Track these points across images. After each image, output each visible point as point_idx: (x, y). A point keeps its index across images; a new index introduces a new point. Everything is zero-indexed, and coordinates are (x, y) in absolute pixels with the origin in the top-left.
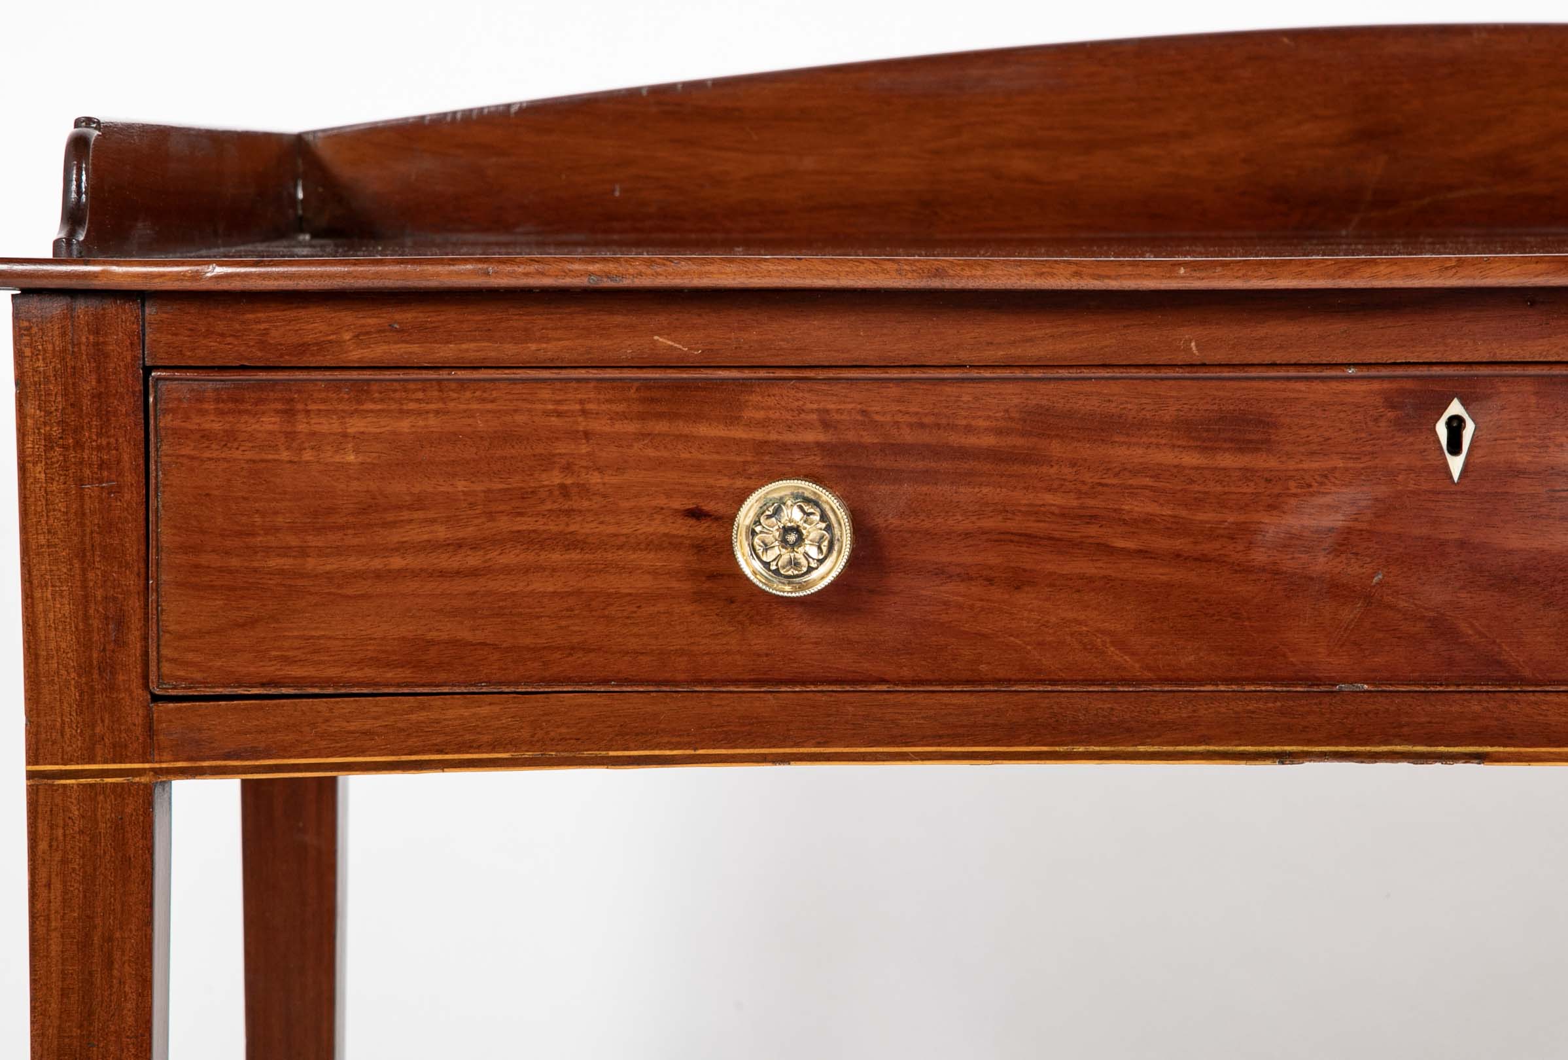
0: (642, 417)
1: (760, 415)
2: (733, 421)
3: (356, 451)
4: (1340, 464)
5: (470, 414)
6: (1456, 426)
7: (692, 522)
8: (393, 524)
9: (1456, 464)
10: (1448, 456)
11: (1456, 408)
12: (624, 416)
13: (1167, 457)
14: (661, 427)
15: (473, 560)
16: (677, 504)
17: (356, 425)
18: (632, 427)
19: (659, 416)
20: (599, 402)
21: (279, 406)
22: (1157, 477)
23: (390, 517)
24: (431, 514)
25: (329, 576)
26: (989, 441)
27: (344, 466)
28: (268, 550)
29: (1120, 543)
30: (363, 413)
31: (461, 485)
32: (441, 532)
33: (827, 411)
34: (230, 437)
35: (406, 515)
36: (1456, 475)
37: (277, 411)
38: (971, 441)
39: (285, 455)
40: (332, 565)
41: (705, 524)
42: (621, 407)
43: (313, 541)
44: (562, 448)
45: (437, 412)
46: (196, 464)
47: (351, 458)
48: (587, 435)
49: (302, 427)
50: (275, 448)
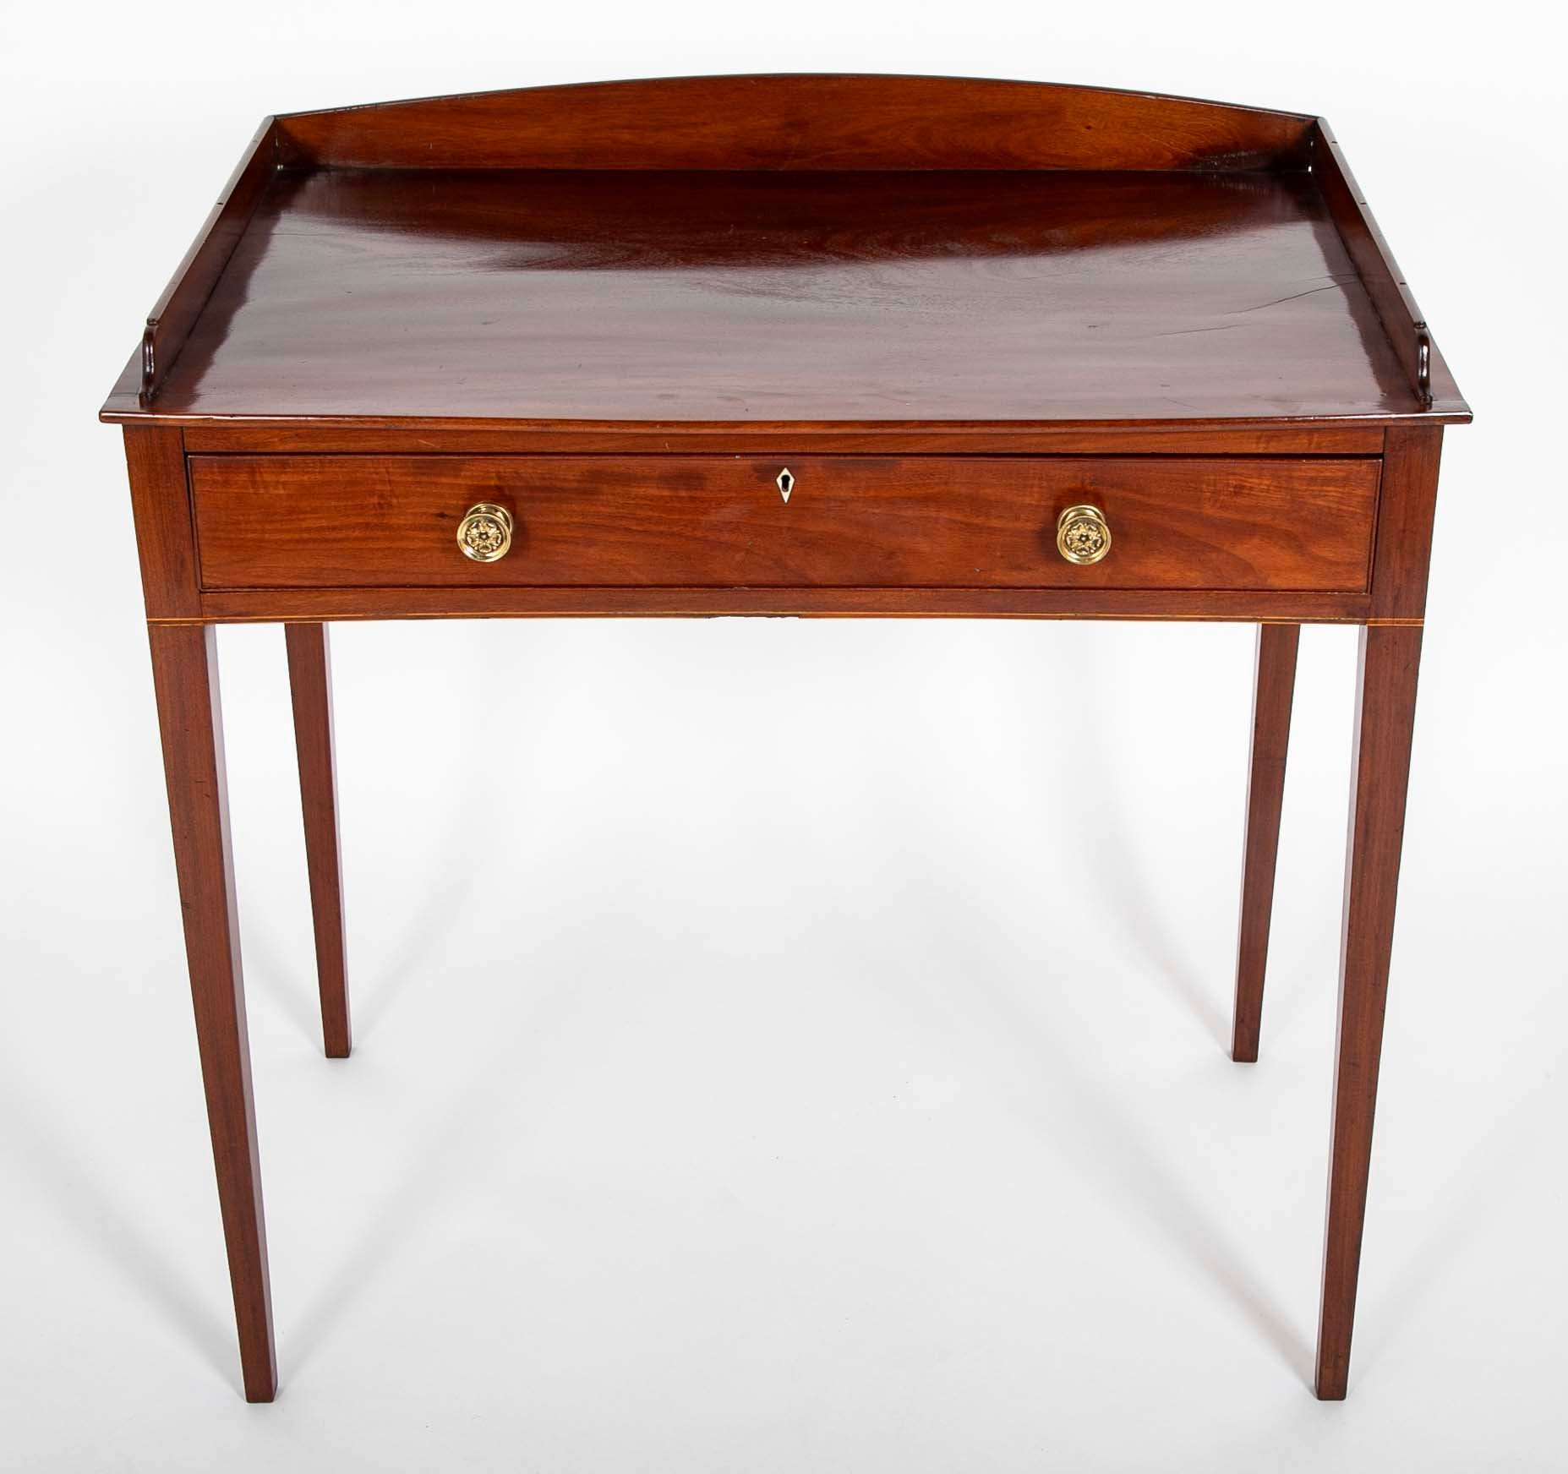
0: (414, 474)
1: (468, 474)
2: (456, 476)
3: (284, 489)
4: (735, 495)
5: (336, 473)
6: (786, 479)
7: (439, 519)
8: (303, 520)
9: (786, 496)
10: (782, 492)
11: (785, 472)
12: (406, 474)
13: (654, 492)
14: (424, 479)
15: (340, 535)
16: (433, 511)
17: (284, 478)
18: (409, 479)
19: (423, 474)
20: (393, 468)
21: (247, 470)
22: (651, 500)
23: (301, 516)
24: (320, 515)
25: (276, 542)
26: (575, 485)
27: (278, 495)
28: (246, 531)
29: (634, 528)
30: (286, 473)
31: (333, 503)
32: (324, 523)
33: (499, 472)
34: (226, 483)
35: (308, 516)
36: (786, 499)
37: (247, 472)
38: (566, 485)
39: (251, 491)
40: (277, 536)
41: (447, 519)
42: (405, 470)
43: (267, 527)
44: (379, 487)
45: (320, 472)
46: (211, 494)
47: (282, 492)
48: (390, 482)
49: (258, 479)
50: (246, 488)
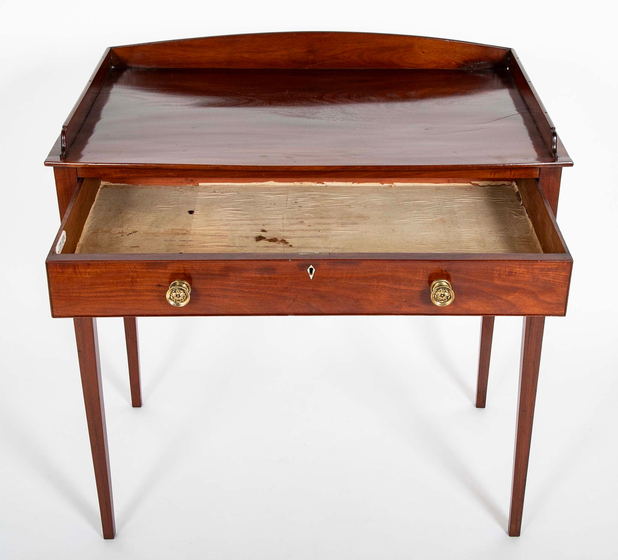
0: (147, 268)
1: (171, 268)
2: (165, 269)
3: (89, 275)
4: (289, 276)
5: (112, 268)
6: (311, 270)
7: (158, 287)
8: (98, 288)
9: (311, 276)
10: (310, 275)
11: (311, 267)
12: (143, 268)
13: (254, 275)
14: (152, 270)
15: (115, 294)
16: (155, 284)
17: (88, 270)
18: (145, 270)
19: (151, 268)
20: (138, 266)
21: (72, 267)
22: (252, 279)
23: (97, 286)
24: (106, 286)
25: (86, 297)
26: (218, 272)
27: (86, 278)
28: (73, 293)
29: (245, 290)
30: (90, 268)
31: (111, 281)
32: (107, 289)
33: (185, 267)
34: (63, 273)
35: (100, 286)
36: (311, 278)
37: (72, 268)
38: (214, 272)
39: (74, 276)
40: (86, 295)
41: (161, 287)
42: (143, 267)
43: (82, 291)
44: (131, 274)
45: (105, 268)
46: (56, 277)
47: (88, 276)
48: (136, 272)
49: (77, 271)
50: (72, 275)
